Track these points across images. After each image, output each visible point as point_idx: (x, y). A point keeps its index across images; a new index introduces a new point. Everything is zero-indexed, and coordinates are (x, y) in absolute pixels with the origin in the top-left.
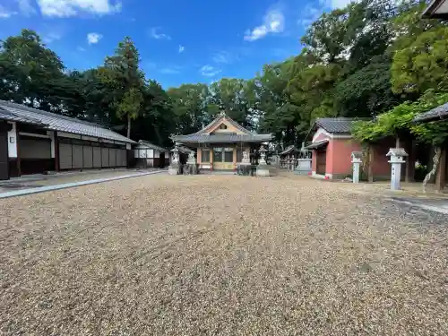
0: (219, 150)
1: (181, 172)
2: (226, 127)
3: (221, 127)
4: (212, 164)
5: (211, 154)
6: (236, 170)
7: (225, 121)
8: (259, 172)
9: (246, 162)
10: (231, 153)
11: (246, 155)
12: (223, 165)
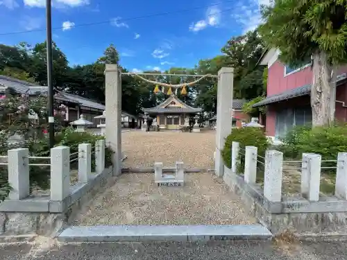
0: (171, 117)
1: (148, 130)
2: (175, 104)
3: (171, 103)
4: (166, 126)
5: (166, 120)
6: (181, 129)
7: (174, 100)
8: (194, 130)
9: (187, 124)
10: (178, 119)
11: (187, 120)
12: (173, 126)
